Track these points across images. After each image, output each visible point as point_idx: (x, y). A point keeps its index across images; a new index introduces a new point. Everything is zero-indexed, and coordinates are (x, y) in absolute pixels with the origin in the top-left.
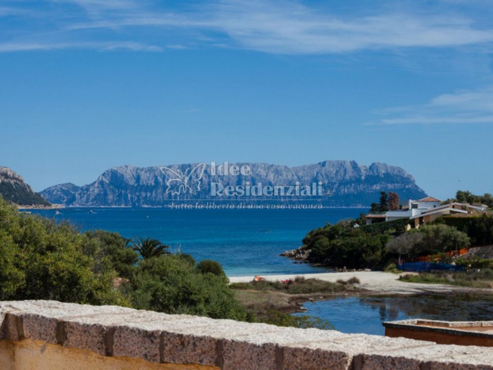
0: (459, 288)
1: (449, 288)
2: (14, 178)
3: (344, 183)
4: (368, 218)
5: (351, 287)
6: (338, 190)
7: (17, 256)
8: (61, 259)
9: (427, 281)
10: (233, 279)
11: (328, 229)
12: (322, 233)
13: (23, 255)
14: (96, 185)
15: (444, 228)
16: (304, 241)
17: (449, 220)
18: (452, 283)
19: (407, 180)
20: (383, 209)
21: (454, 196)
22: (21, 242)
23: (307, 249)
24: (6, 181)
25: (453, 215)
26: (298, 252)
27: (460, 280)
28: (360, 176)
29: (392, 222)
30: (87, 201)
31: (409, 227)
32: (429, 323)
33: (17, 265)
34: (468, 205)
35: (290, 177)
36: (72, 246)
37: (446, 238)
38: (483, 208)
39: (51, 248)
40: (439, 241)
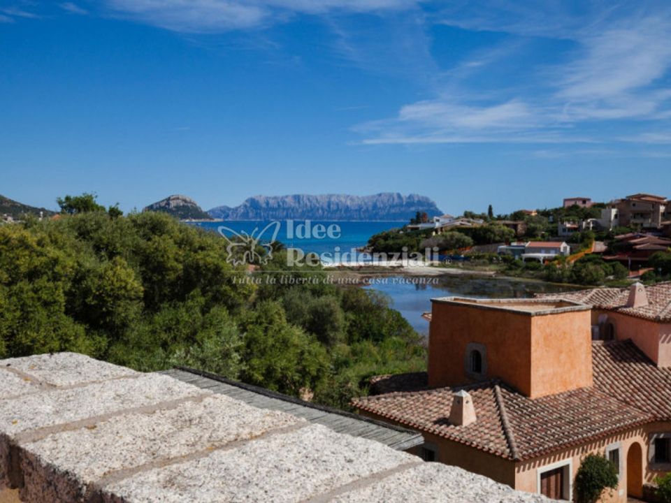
0: (466, 272)
1: (460, 271)
2: (190, 203)
3: (392, 206)
4: (409, 228)
5: (398, 270)
6: (389, 211)
7: (177, 253)
8: (209, 255)
9: (445, 266)
10: (325, 266)
11: (384, 234)
12: (381, 237)
13: (180, 253)
14: (242, 207)
15: (457, 234)
16: (370, 242)
17: (460, 229)
18: (461, 268)
19: (432, 205)
20: (418, 222)
21: (462, 214)
22: (180, 244)
23: (370, 246)
24: (186, 204)
25: (463, 226)
26: (365, 248)
27: (467, 266)
28: (403, 202)
29: (424, 230)
30: (236, 217)
31: (434, 234)
32: (462, 300)
33: (176, 260)
34: (471, 220)
35: (360, 203)
36: (216, 246)
37: (458, 241)
38: (481, 221)
39: (202, 248)
40: (453, 242)
